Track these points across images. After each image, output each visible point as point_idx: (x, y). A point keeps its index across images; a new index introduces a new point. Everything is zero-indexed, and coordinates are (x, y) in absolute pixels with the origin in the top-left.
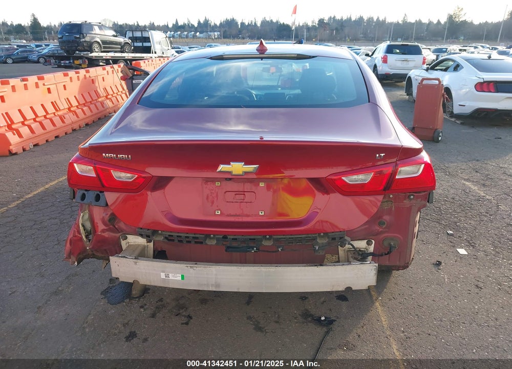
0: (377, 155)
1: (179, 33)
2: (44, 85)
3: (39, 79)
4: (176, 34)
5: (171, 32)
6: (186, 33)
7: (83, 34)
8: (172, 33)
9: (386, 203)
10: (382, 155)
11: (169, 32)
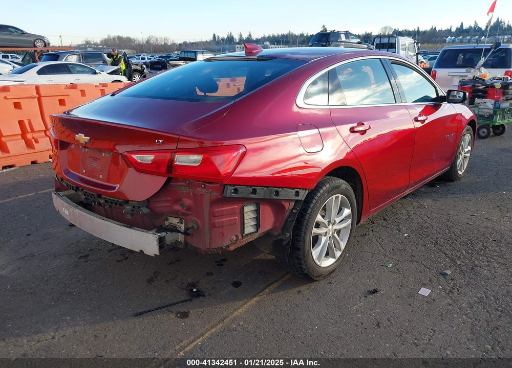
0: (157, 141)
1: (461, 37)
2: (235, 85)
3: (231, 80)
4: (456, 39)
5: (451, 37)
6: (469, 37)
7: (329, 42)
8: (453, 38)
9: (183, 187)
10: (161, 141)
11: (449, 37)
